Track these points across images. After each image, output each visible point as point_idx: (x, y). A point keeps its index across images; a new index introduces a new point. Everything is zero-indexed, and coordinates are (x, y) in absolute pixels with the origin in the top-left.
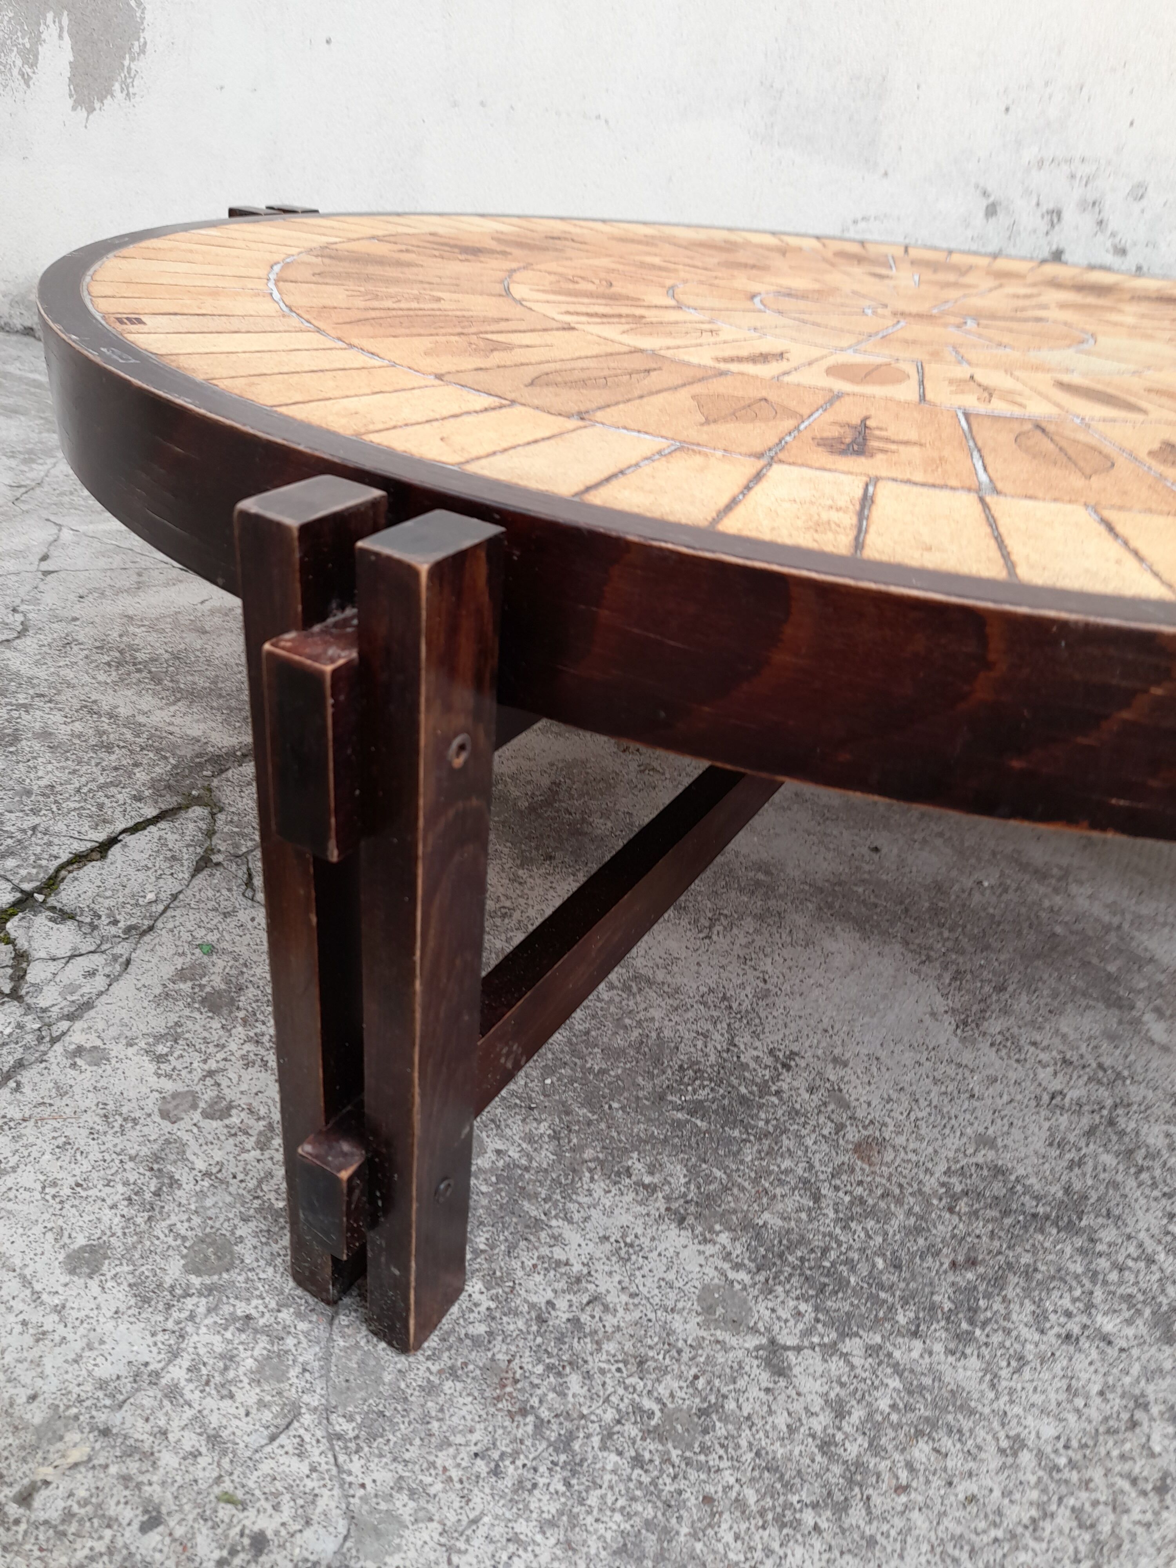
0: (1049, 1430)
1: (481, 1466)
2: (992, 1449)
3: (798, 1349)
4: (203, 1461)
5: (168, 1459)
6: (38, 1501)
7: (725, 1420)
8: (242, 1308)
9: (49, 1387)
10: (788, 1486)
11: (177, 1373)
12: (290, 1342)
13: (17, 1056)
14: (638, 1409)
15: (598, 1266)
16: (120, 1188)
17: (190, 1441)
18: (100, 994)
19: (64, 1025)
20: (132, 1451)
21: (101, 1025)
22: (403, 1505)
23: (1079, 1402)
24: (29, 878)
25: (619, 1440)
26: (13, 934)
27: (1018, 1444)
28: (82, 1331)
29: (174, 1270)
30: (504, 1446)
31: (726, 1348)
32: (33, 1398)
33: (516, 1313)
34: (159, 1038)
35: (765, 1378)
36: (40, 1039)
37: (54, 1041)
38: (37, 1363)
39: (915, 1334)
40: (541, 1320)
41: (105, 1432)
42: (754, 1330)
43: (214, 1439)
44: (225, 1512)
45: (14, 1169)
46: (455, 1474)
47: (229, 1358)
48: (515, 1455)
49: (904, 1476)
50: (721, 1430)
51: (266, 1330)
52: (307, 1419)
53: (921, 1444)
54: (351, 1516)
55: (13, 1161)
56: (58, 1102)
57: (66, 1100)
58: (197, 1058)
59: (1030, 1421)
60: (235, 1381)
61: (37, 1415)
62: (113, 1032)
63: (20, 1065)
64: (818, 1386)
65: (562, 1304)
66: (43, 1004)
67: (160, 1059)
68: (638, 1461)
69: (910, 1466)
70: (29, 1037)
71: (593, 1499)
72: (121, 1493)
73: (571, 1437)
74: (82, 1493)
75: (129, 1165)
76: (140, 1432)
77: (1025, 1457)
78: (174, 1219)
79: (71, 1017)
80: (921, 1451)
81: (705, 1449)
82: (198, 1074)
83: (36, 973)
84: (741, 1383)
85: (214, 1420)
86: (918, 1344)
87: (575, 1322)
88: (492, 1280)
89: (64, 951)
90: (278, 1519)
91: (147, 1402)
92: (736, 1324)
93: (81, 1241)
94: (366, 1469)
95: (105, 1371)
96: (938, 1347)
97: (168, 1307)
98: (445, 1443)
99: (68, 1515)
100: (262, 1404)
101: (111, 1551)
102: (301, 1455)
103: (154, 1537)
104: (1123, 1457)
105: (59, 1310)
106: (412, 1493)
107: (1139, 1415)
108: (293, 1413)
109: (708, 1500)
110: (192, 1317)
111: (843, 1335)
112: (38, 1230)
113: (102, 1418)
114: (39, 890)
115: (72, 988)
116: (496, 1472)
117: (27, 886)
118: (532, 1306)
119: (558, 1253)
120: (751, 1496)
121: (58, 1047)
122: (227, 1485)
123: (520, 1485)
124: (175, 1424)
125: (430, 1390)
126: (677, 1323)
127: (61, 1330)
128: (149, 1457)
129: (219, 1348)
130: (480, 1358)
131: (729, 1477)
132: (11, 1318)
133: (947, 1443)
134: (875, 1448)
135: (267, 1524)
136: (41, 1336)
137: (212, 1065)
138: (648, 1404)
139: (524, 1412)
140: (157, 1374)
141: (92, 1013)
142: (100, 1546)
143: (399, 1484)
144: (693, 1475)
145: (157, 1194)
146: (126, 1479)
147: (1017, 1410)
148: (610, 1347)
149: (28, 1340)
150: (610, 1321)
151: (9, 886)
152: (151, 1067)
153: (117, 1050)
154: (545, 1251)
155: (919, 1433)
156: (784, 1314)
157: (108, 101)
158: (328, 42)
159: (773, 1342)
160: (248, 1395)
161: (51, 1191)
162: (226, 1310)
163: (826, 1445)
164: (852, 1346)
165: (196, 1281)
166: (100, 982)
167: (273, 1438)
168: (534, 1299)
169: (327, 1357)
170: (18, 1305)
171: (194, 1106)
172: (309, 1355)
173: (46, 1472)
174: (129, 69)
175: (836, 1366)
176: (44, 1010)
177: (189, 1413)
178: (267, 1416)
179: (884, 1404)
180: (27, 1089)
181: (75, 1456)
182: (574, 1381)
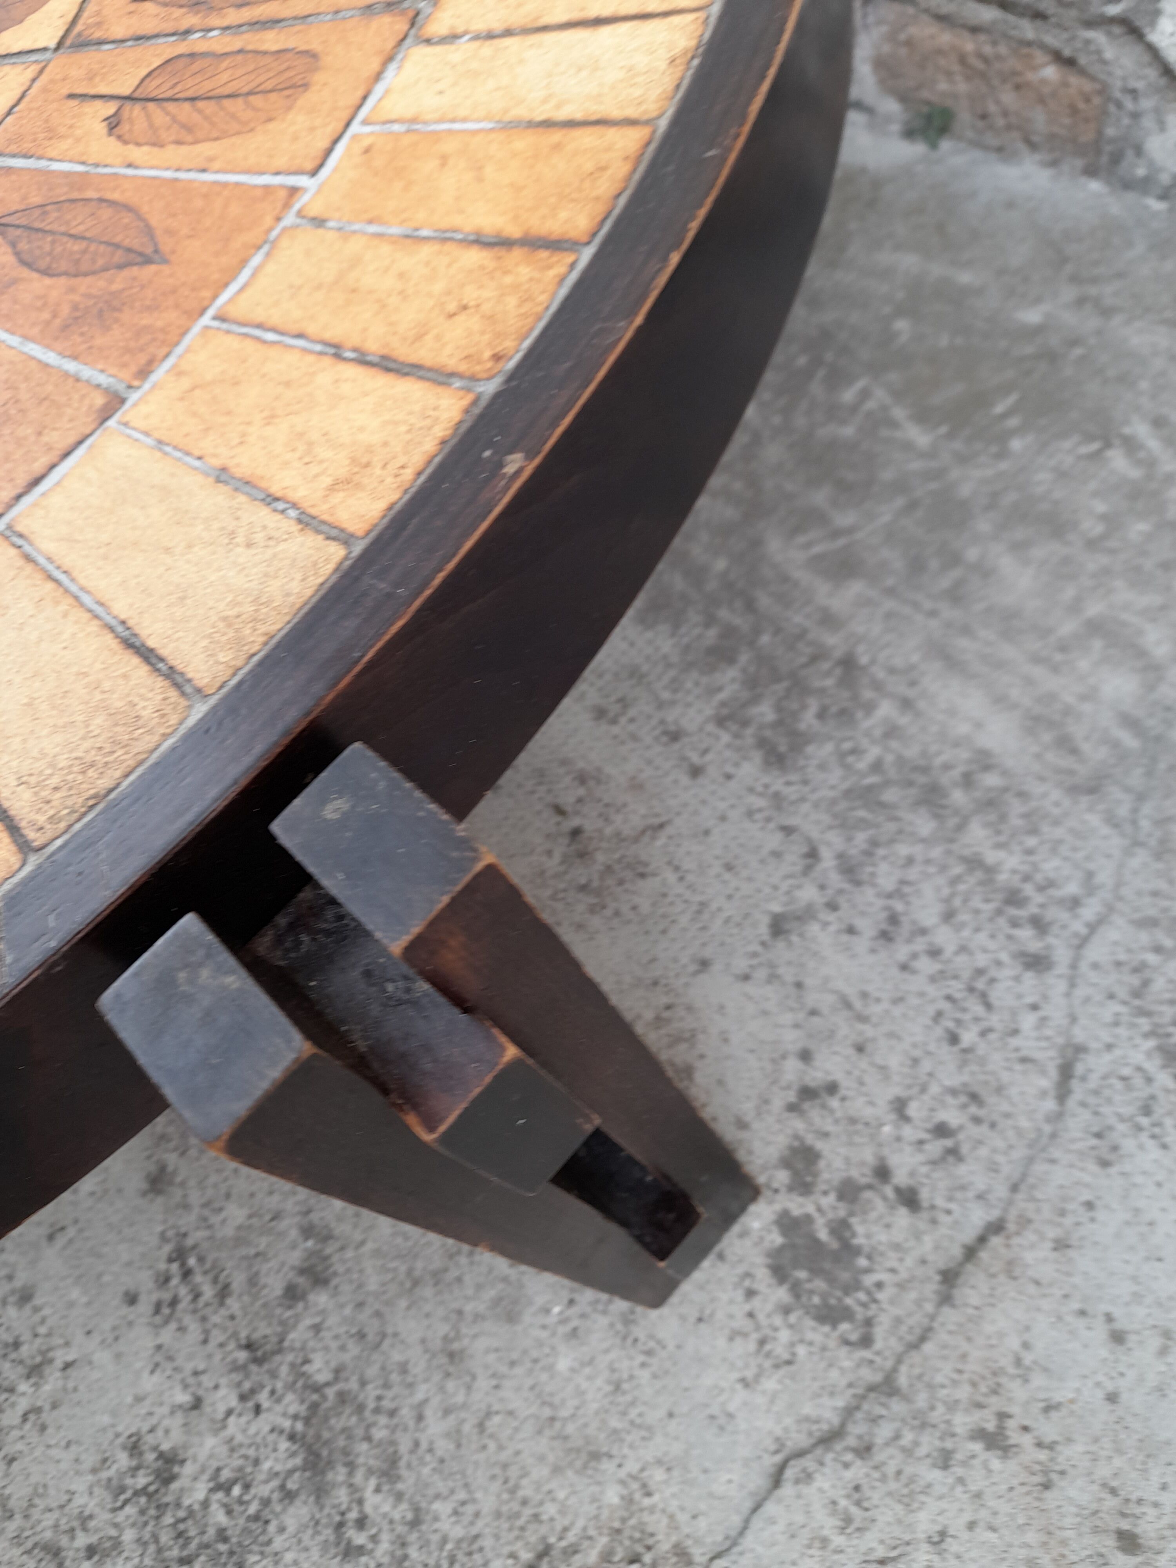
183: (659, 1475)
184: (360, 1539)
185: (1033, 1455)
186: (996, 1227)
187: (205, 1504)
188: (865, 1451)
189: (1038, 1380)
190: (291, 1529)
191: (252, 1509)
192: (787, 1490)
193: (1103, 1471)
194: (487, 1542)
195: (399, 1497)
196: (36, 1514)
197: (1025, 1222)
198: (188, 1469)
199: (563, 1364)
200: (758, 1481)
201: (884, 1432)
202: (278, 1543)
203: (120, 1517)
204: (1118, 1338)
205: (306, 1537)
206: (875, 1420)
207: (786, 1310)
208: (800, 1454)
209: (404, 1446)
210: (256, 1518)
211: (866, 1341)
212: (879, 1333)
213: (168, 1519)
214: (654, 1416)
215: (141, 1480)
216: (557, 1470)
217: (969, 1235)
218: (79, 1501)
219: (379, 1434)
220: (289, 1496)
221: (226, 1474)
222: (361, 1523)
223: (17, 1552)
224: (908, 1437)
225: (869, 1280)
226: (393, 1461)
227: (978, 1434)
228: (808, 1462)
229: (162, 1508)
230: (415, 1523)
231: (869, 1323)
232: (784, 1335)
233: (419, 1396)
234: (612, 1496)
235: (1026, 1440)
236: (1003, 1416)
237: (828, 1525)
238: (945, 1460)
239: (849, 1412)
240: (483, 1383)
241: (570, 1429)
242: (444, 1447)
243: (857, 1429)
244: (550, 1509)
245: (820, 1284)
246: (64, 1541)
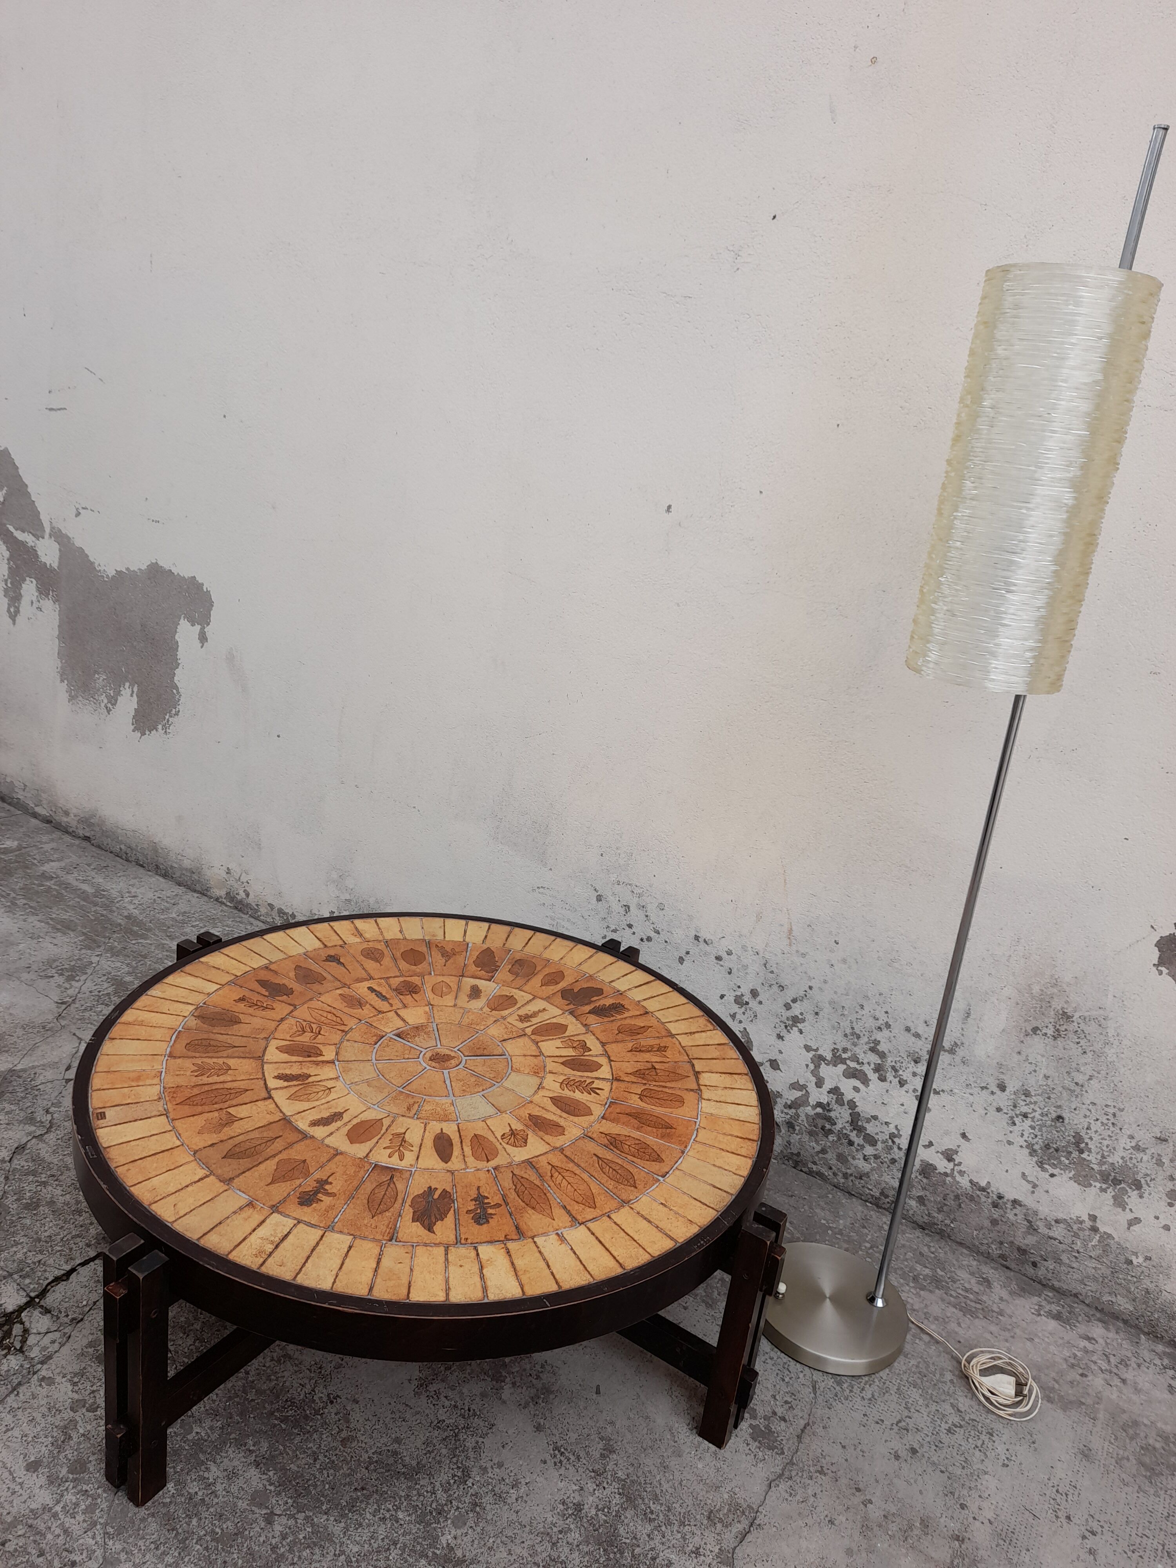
0: (356, 1549)
1: (153, 1546)
2: (332, 1554)
3: (279, 1515)
4: (60, 1538)
5: (49, 1536)
6: (7, 1545)
7: (242, 1538)
8: (85, 1487)
9: (14, 1511)
10: (254, 1560)
11: (58, 1508)
12: (99, 1500)
13: (19, 1380)
14: (213, 1531)
15: (219, 1480)
16: (50, 1439)
17: (58, 1531)
18: (56, 1352)
19: (39, 1366)
20: (39, 1533)
21: (53, 1367)
22: (123, 1556)
23: (373, 1541)
24: (33, 1290)
25: (203, 1542)
26: (24, 1320)
27: (343, 1552)
28: (28, 1492)
29: (64, 1471)
30: (162, 1540)
31: (253, 1512)
32: (9, 1513)
33: (182, 1495)
34: (76, 1374)
35: (263, 1524)
36: (29, 1372)
37: (34, 1373)
38: (12, 1502)
39: (326, 1513)
40: (191, 1499)
41: (30, 1526)
42: (267, 1508)
43: (66, 1532)
44: (65, 1554)
45: (12, 1429)
46: (143, 1548)
47: (77, 1505)
48: (166, 1543)
49: (296, 1559)
50: (239, 1541)
51: (92, 1496)
52: (98, 1527)
53: (308, 1551)
54: (104, 1558)
55: (12, 1426)
56: (32, 1401)
57: (35, 1400)
58: (89, 1384)
59: (351, 1546)
60: (77, 1513)
61: (9, 1519)
62: (58, 1370)
63: (20, 1384)
64: (281, 1529)
65: (200, 1493)
66: (32, 1356)
67: (75, 1384)
68: (207, 1549)
69: (300, 1557)
70: (25, 1371)
71: (186, 1560)
72: (33, 1545)
73: (187, 1539)
74: (21, 1544)
75: (55, 1430)
76: (42, 1527)
77: (343, 1558)
78: (67, 1452)
79: (42, 1363)
80: (306, 1553)
81: (231, 1546)
82: (88, 1392)
83: (32, 1340)
84: (254, 1526)
85: (67, 1525)
86: (325, 1517)
87: (203, 1500)
88: (178, 1483)
89: (43, 1330)
90: (81, 1557)
91: (46, 1518)
92: (260, 1506)
93: (33, 1459)
94: (114, 1544)
95: (32, 1507)
96: (332, 1519)
97: (60, 1485)
98: (143, 1538)
99: (16, 1550)
100: (84, 1521)
101: (27, 1562)
102: (93, 1538)
103: (41, 1559)
104: (376, 1560)
105: (21, 1484)
106: (127, 1553)
107: (392, 1547)
108: (94, 1524)
109: (225, 1562)
110: (67, 1489)
111: (298, 1512)
112: (18, 1453)
113: (30, 1522)
114: (37, 1297)
115: (45, 1348)
116: (157, 1548)
117: (33, 1294)
118: (189, 1493)
119: (206, 1475)
120: (240, 1562)
121: (35, 1376)
122: (67, 1546)
123: (163, 1553)
124: (54, 1525)
125: (143, 1520)
126: (240, 1503)
127: (21, 1491)
128: (43, 1535)
129: (74, 1501)
130: (164, 1510)
131: (235, 1556)
132: (4, 1486)
133: (317, 1550)
134: (291, 1551)
135: (77, 1558)
136: (14, 1493)
137: (95, 1388)
138: (218, 1530)
139: (173, 1530)
140: (51, 1509)
141: (51, 1361)
142: (25, 1560)
143: (123, 1550)
144: (223, 1554)
145: (63, 1442)
146: (35, 1542)
147: (349, 1542)
148: (212, 1510)
149: (9, 1494)
150: (216, 1500)
151: (25, 1294)
152: (70, 1388)
153: (58, 1379)
154: (201, 1473)
155: (309, 1547)
156: (280, 1503)
157: (154, 732)
158: (278, 736)
159: (272, 1512)
160: (80, 1518)
161: (24, 1438)
162: (79, 1488)
163: (274, 1548)
164: (301, 1516)
165: (71, 1476)
166: (56, 1346)
167: (85, 1532)
168: (191, 1491)
169: (110, 1507)
170: (7, 1482)
171: (84, 1406)
172: (104, 1505)
173: (10, 1537)
174: (168, 721)
175: (291, 1522)
176: (32, 1359)
177: (59, 1522)
178: (85, 1525)
179: (301, 1537)
180: (21, 1395)
181: (20, 1533)
182: (194, 1521)
183: (737, 1490)
184: (654, 1516)
185: (831, 1475)
186: (808, 1424)
187: (597, 1515)
188: (790, 1478)
189: (827, 1458)
190: (629, 1516)
191: (614, 1514)
192: (773, 1489)
193: (849, 1476)
194: (694, 1512)
195: (662, 1504)
196: (534, 1525)
197: (814, 1423)
198: (586, 1506)
199: (700, 1466)
200: (765, 1488)
201: (794, 1473)
202: (626, 1521)
203: (567, 1522)
204: (844, 1447)
205: (635, 1519)
206: (791, 1471)
207: (760, 1448)
208: (774, 1480)
209: (658, 1492)
210: (616, 1516)
211: (783, 1453)
212: (785, 1451)
213: (585, 1520)
214: (731, 1476)
215: (570, 1512)
216: (707, 1492)
217: (802, 1427)
218: (550, 1520)
219: (648, 1490)
220: (626, 1509)
221: (600, 1507)
222: (652, 1512)
223: (532, 1536)
224: (800, 1474)
225: (779, 1439)
226: (656, 1495)
227: (817, 1471)
228: (776, 1482)
229: (581, 1518)
230: (669, 1510)
231: (782, 1449)
232: (760, 1454)
233: (658, 1478)
234: (726, 1496)
235: (829, 1471)
236: (821, 1467)
237: (787, 1496)
238: (811, 1478)
239: (783, 1470)
240: (677, 1473)
241: (707, 1481)
242: (670, 1490)
243: (787, 1474)
244: (709, 1502)
245: (766, 1441)
246: (549, 1530)
